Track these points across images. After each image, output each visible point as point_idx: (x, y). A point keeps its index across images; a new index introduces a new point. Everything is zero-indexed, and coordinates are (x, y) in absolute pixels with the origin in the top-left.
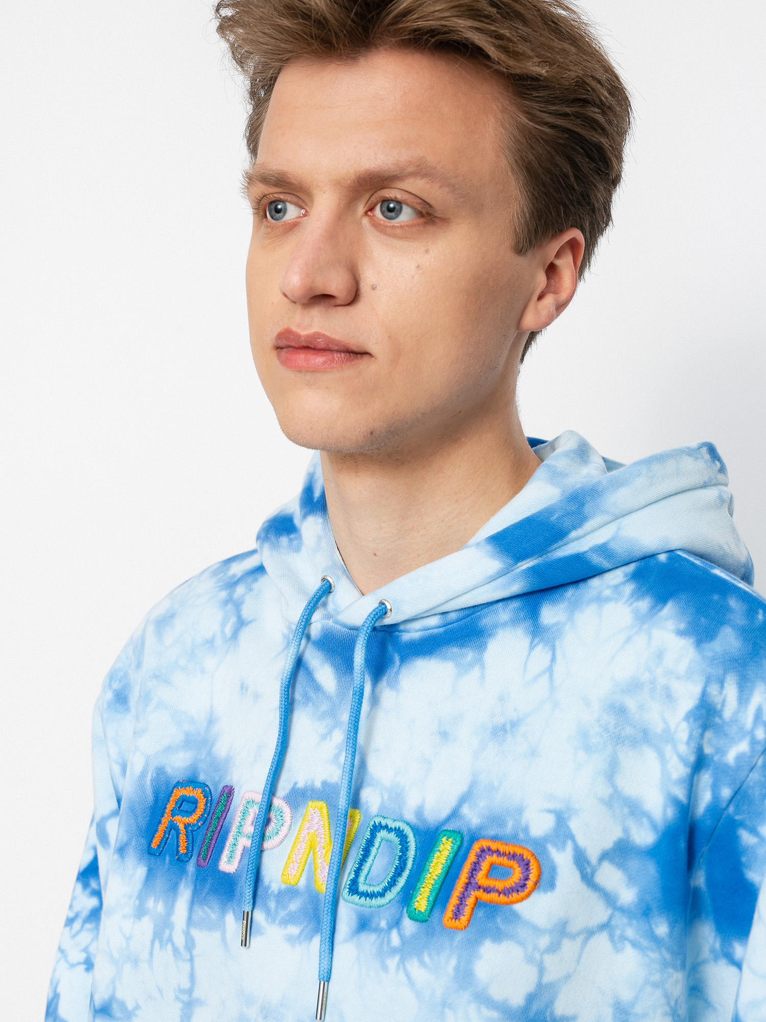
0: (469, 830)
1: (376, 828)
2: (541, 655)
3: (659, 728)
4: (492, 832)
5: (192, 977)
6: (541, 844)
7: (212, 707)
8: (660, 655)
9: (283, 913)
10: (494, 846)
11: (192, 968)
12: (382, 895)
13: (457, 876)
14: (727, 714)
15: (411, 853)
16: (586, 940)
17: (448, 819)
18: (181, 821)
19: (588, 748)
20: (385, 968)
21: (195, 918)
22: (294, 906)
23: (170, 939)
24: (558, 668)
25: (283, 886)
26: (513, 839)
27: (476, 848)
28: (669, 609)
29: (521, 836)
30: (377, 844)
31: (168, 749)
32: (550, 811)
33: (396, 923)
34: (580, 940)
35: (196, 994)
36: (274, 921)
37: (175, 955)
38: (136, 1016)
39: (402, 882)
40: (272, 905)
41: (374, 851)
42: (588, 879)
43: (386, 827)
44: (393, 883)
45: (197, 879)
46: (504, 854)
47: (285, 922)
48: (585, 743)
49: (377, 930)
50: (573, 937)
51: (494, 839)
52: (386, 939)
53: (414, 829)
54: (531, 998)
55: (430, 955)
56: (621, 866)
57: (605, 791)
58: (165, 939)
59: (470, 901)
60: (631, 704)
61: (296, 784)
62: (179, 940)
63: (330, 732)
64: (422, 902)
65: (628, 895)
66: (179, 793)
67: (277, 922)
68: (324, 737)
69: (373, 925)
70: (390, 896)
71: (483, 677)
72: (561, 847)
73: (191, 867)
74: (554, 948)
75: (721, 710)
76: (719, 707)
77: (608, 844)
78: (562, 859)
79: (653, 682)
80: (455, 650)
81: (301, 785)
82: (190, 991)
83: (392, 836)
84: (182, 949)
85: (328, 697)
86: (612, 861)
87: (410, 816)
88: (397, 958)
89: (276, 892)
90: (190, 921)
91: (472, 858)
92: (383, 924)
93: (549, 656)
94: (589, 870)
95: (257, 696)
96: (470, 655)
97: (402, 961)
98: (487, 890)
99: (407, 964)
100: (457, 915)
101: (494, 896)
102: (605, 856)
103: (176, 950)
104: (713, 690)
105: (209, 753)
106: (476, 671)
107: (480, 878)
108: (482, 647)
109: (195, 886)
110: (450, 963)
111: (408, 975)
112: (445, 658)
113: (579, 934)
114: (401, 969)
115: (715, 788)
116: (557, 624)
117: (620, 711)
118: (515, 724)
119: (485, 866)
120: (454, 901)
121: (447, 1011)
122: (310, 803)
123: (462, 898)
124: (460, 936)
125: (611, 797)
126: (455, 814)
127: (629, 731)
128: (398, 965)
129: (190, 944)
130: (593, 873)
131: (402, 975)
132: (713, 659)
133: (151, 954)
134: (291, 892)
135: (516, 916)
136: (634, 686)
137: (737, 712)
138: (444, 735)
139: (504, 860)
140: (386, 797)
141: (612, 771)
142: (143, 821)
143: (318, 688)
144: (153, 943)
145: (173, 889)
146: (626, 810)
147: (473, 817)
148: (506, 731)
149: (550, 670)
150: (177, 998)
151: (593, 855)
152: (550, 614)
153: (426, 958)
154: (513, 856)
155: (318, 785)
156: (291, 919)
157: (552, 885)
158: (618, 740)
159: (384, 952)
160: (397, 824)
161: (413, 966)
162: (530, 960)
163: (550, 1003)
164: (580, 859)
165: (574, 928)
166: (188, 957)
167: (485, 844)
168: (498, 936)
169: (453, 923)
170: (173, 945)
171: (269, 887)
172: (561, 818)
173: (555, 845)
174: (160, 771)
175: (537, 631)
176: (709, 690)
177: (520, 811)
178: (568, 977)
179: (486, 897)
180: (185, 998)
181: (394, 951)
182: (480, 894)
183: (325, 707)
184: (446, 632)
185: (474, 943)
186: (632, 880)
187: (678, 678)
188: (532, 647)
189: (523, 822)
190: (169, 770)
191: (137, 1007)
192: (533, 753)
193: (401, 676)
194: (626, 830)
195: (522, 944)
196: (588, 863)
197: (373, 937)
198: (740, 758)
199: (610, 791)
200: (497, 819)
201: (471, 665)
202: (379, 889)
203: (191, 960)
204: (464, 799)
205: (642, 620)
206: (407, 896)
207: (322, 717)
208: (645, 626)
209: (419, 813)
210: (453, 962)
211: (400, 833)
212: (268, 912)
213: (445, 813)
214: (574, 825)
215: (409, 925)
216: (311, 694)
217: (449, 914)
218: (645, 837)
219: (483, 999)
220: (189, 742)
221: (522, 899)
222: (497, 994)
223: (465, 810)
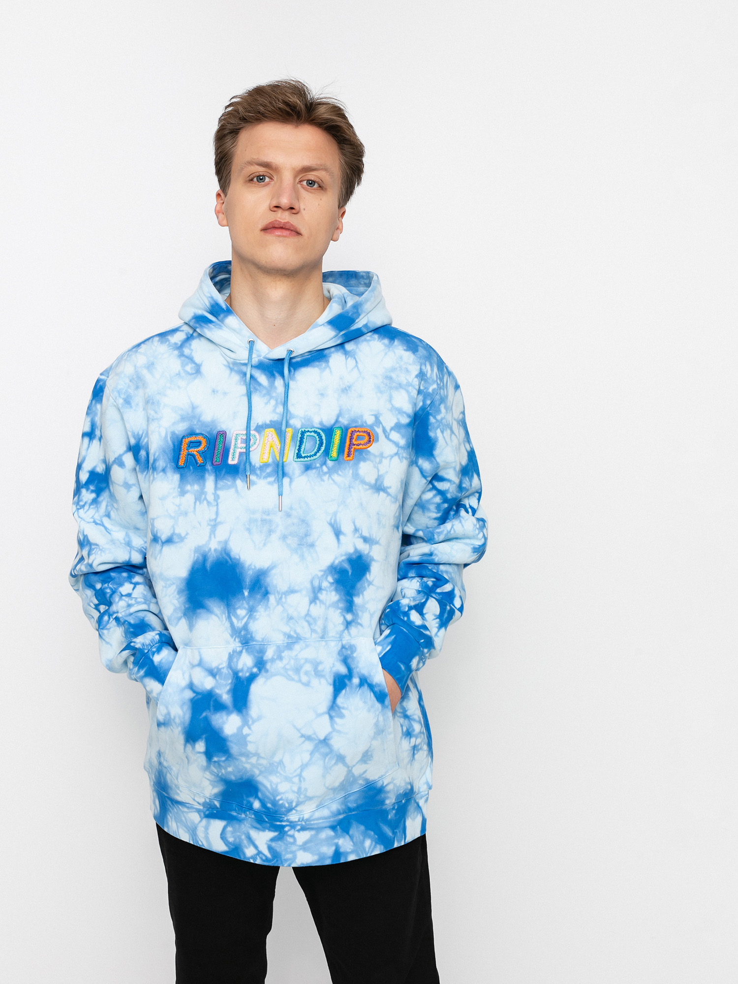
0: (344, 426)
1: (303, 433)
2: (351, 362)
3: (405, 382)
4: (354, 425)
5: (217, 513)
6: (372, 426)
7: (191, 402)
8: (401, 358)
9: (264, 474)
10: (357, 430)
11: (217, 508)
12: (315, 455)
13: (345, 443)
14: (428, 375)
15: (324, 437)
16: (391, 459)
17: (335, 424)
18: (194, 451)
19: (381, 392)
20: (323, 480)
21: (219, 486)
22: (269, 470)
23: (205, 499)
24: (359, 365)
25: (261, 464)
26: (362, 426)
27: (350, 431)
28: (396, 342)
29: (365, 425)
30: (305, 437)
31: (174, 424)
32: (372, 415)
33: (325, 463)
34: (389, 458)
35: (219, 520)
36: (260, 478)
37: (208, 505)
38: (186, 538)
39: (323, 448)
40: (258, 472)
41: (305, 440)
42: (387, 437)
43: (309, 431)
44: (319, 449)
45: (216, 471)
46: (361, 432)
47: (265, 477)
48: (379, 390)
49: (316, 468)
50: (386, 458)
51: (356, 427)
52: (321, 470)
53: (321, 429)
54: (377, 480)
55: (341, 471)
56: (398, 432)
57: (389, 406)
58: (202, 499)
59: (352, 450)
60: (394, 375)
61: (258, 424)
62: (210, 497)
63: (269, 401)
64: (334, 453)
65: (402, 442)
66: (187, 440)
67: (262, 478)
68: (266, 404)
69: (313, 467)
70: (318, 454)
71: (331, 372)
72: (378, 427)
73: (209, 467)
74: (380, 462)
75: (426, 375)
76: (426, 373)
77: (393, 425)
78: (379, 431)
79: (401, 367)
80: (317, 363)
81: (260, 424)
82: (215, 520)
83: (313, 434)
84: (212, 501)
85: (265, 388)
86: (394, 430)
87: (319, 426)
88: (327, 476)
89: (259, 467)
90: (216, 488)
91: (349, 435)
92: (318, 465)
93: (354, 362)
94: (387, 434)
95: (225, 394)
96: (324, 365)
97: (330, 476)
98: (358, 445)
99: (332, 477)
100: (349, 455)
101: (361, 447)
102: (392, 429)
103: (209, 503)
104: (423, 367)
105: (199, 421)
106: (328, 370)
107: (354, 442)
108: (327, 362)
109: (216, 473)
110: (349, 472)
111: (333, 480)
112: (314, 367)
113: (388, 457)
114: (330, 480)
115: (424, 401)
116: (353, 349)
117: (390, 378)
118: (349, 387)
119: (355, 436)
120: (346, 450)
121: (351, 489)
122: (266, 430)
123: (349, 449)
124: (351, 463)
125: (391, 408)
126: (337, 421)
127: (394, 384)
128: (329, 479)
129: (217, 498)
130: (389, 435)
131: (331, 481)
132: (420, 357)
133: (195, 508)
134: (266, 465)
135: (369, 452)
136: (393, 369)
137: (431, 374)
138: (322, 395)
139: (362, 434)
140: (303, 421)
141: (390, 399)
142: (171, 456)
143: (260, 384)
144: (195, 503)
145: (202, 478)
146: (397, 412)
147: (344, 421)
148: (347, 390)
149: (357, 366)
150: (209, 524)
151: (388, 429)
152: (349, 347)
153: (340, 473)
154: (365, 432)
155: (268, 422)
156: (269, 475)
157: (378, 440)
158: (391, 388)
159: (320, 475)
160: (313, 429)
161: (335, 477)
162: (375, 467)
163: (382, 482)
164: (384, 431)
165: (385, 455)
166: (216, 504)
167: (353, 430)
168: (365, 460)
169: (348, 458)
170: (207, 500)
171: (255, 466)
172: (377, 417)
173: (376, 426)
174: (173, 433)
175: (346, 353)
176: (422, 367)
177: (362, 416)
178: (387, 472)
179: (358, 447)
180: (212, 523)
181: (326, 473)
182: (355, 446)
183: (264, 392)
184: (312, 357)
185: (357, 464)
186: (403, 436)
187: (410, 364)
188: (346, 359)
189: (364, 420)
190: (177, 432)
191: (187, 534)
192: (360, 396)
193: (296, 376)
194: (398, 419)
195: (372, 462)
196: (387, 432)
197: (314, 471)
198: (434, 390)
199: (391, 406)
200: (354, 420)
201: (325, 368)
202: (313, 453)
203: (217, 505)
204: (338, 416)
205: (388, 347)
206: (327, 452)
207: (264, 395)
208: (391, 349)
209: (321, 423)
210: (351, 472)
211: (315, 432)
212: (257, 475)
213: (333, 422)
214: (381, 419)
215: (330, 463)
216: (258, 387)
217: (346, 455)
218: (405, 420)
219: (363, 482)
220: (183, 419)
221: (369, 447)
222: (367, 480)
223: (340, 419)
